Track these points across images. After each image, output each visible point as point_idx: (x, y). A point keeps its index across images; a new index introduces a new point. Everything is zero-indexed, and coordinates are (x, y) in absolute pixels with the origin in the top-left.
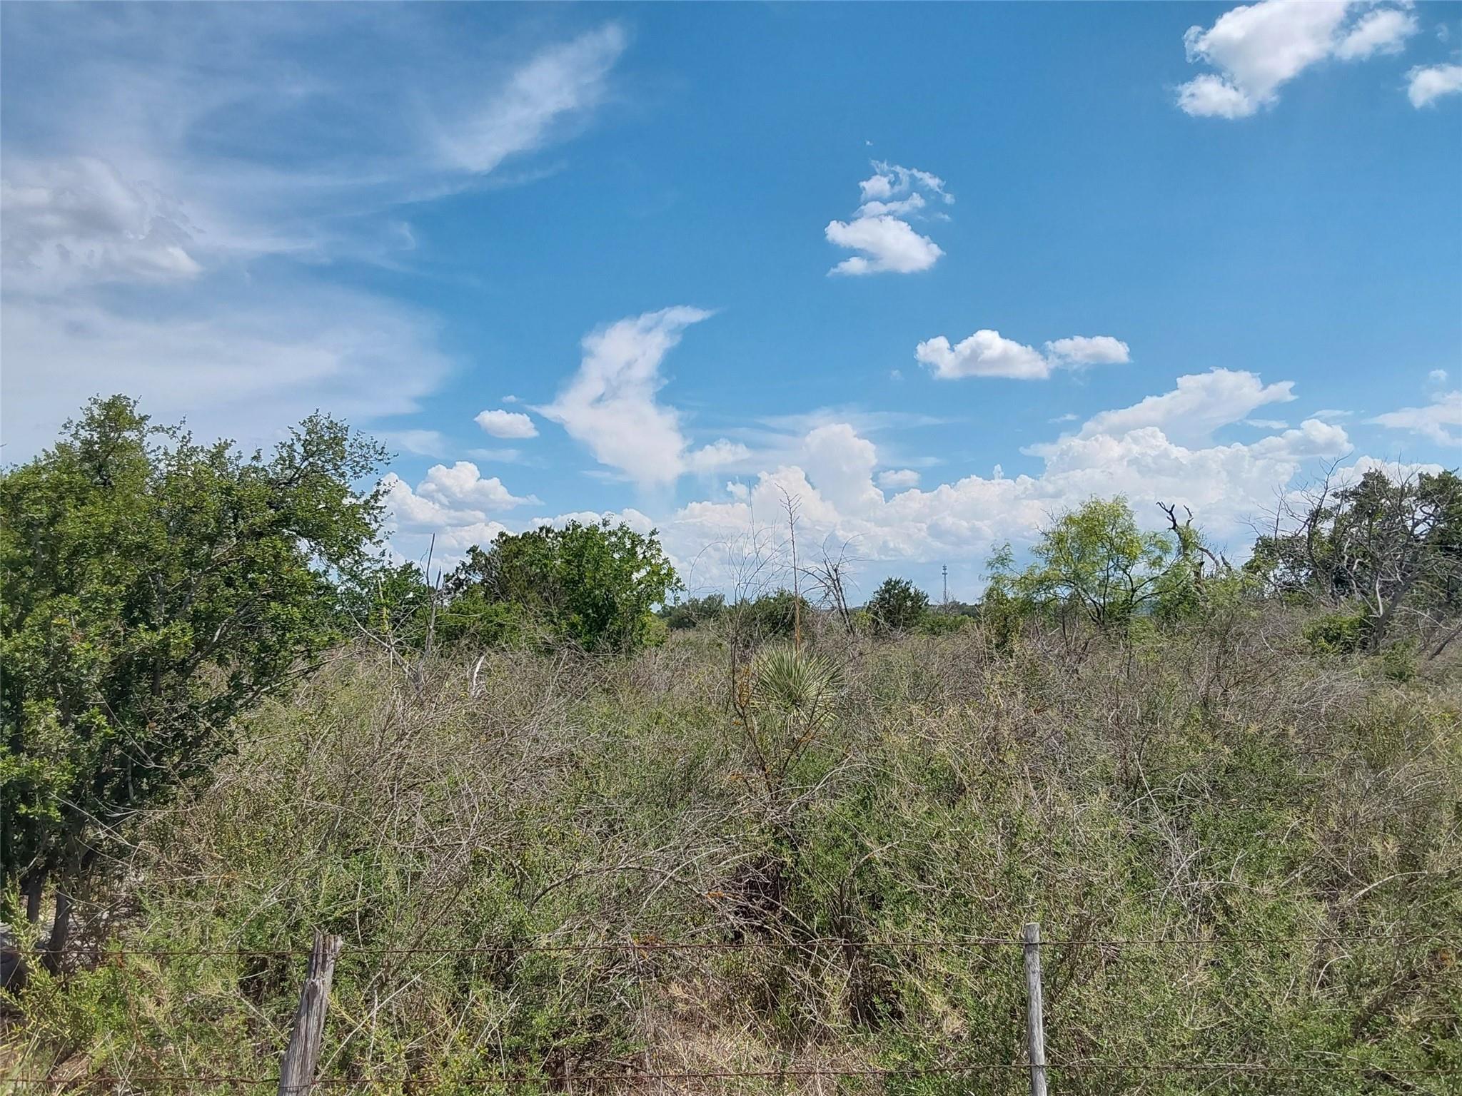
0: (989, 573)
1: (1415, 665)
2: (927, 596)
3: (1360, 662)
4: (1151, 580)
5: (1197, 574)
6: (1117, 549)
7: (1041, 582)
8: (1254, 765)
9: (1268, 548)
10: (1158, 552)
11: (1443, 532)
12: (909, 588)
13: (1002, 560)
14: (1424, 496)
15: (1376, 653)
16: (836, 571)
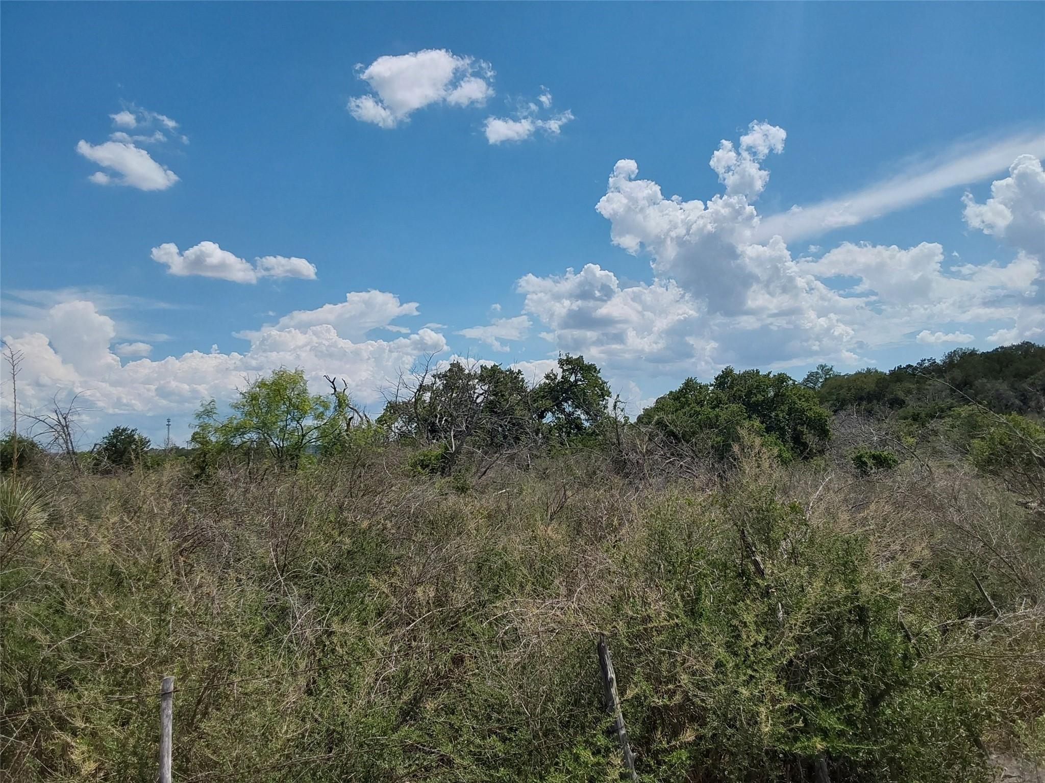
0: (197, 422)
1: (471, 482)
2: (149, 441)
3: (440, 481)
4: (315, 428)
5: (348, 425)
6: (294, 406)
7: (237, 429)
8: (364, 549)
9: (394, 409)
10: (321, 409)
11: (491, 402)
12: (133, 435)
13: (208, 412)
14: (482, 379)
15: (450, 475)
16: (65, 418)
